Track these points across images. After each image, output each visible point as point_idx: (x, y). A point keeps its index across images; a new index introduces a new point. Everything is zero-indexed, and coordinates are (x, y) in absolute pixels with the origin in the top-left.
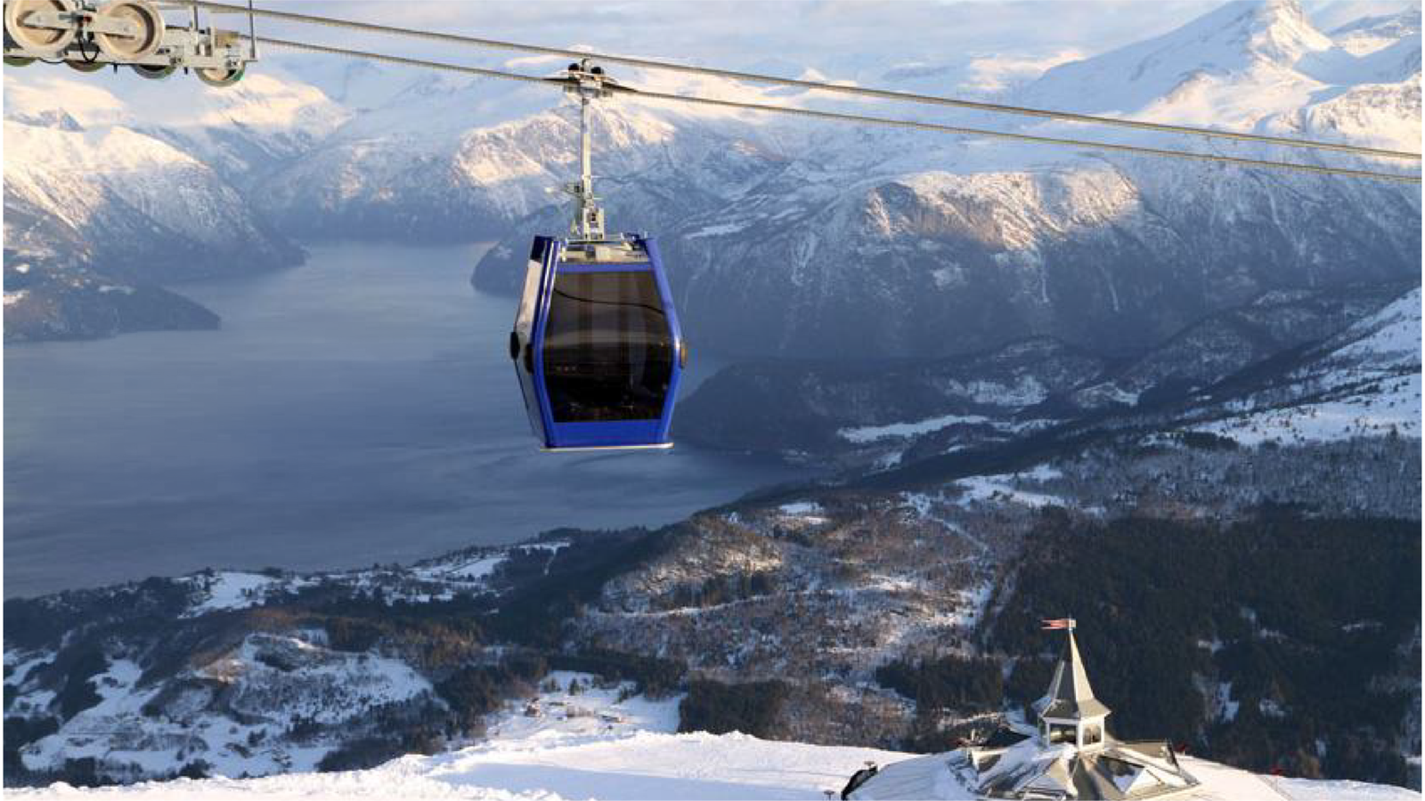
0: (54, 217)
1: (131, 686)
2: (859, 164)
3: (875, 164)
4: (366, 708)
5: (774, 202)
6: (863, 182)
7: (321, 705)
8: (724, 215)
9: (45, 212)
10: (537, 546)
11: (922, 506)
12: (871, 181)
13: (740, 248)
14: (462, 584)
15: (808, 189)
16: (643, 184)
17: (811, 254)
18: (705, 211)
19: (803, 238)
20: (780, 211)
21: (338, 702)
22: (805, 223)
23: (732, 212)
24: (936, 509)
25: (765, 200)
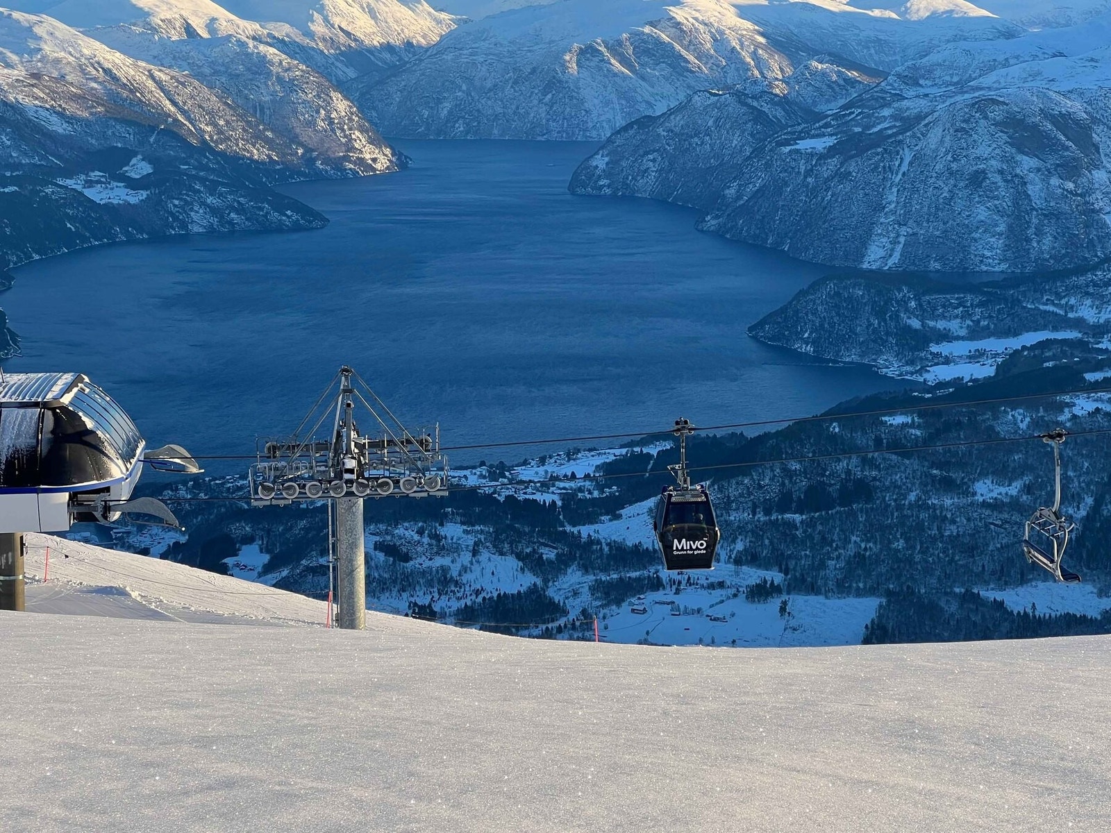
0: (176, 120)
1: (260, 569)
2: (955, 79)
3: (971, 79)
4: (480, 599)
5: (869, 116)
6: (959, 98)
7: (436, 596)
8: (820, 127)
9: (169, 116)
10: (637, 449)
11: (1022, 421)
12: (967, 96)
13: (834, 162)
14: (567, 485)
15: (905, 103)
16: (739, 97)
17: (904, 168)
18: (799, 124)
19: (898, 153)
20: (874, 126)
21: (453, 591)
22: (901, 137)
23: (827, 125)
24: (1035, 424)
25: (860, 114)
